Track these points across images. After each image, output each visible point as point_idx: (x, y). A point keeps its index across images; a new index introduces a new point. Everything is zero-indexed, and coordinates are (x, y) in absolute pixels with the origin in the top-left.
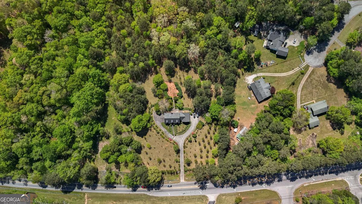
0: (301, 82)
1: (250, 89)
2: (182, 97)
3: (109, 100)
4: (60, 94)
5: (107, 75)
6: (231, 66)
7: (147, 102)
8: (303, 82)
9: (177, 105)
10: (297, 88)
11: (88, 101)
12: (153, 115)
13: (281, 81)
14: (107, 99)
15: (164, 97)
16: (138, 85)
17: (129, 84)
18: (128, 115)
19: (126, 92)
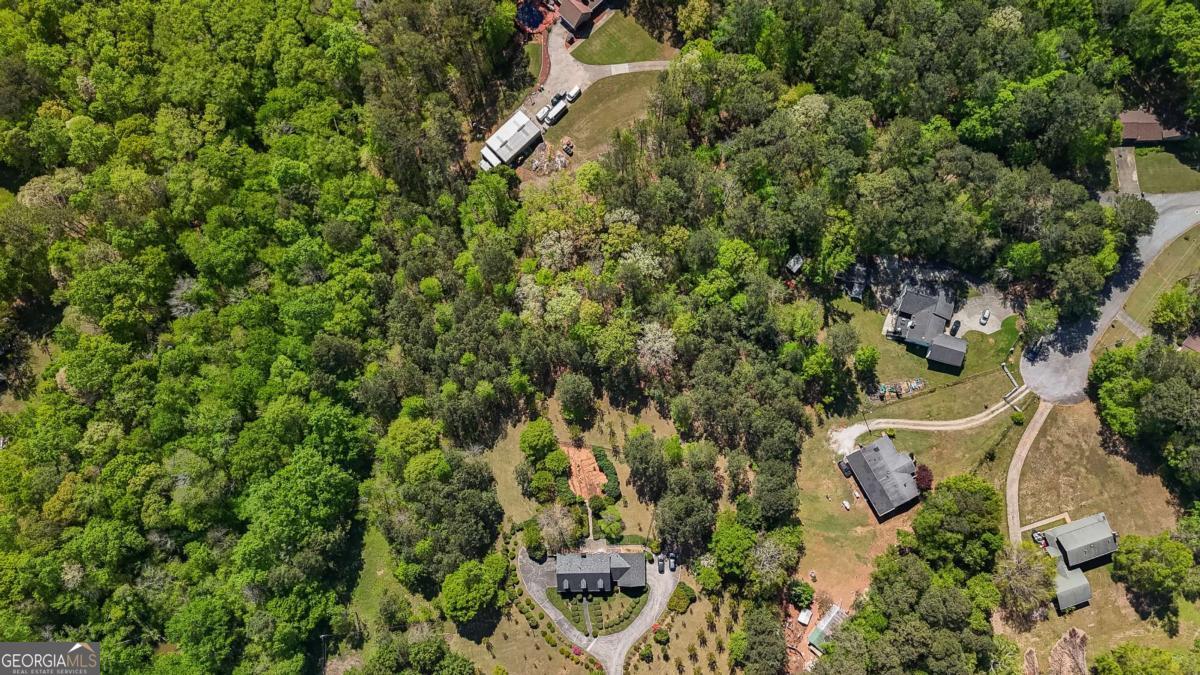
0: (1018, 451)
1: (848, 472)
2: (618, 497)
3: (370, 508)
4: (205, 487)
5: (367, 425)
6: (780, 395)
7: (500, 515)
8: (1022, 451)
9: (602, 524)
10: (1006, 471)
11: (297, 512)
12: (517, 563)
13: (949, 446)
14: (362, 506)
15: (558, 499)
16: (470, 457)
17: (437, 452)
18: (431, 562)
19: (427, 479)
